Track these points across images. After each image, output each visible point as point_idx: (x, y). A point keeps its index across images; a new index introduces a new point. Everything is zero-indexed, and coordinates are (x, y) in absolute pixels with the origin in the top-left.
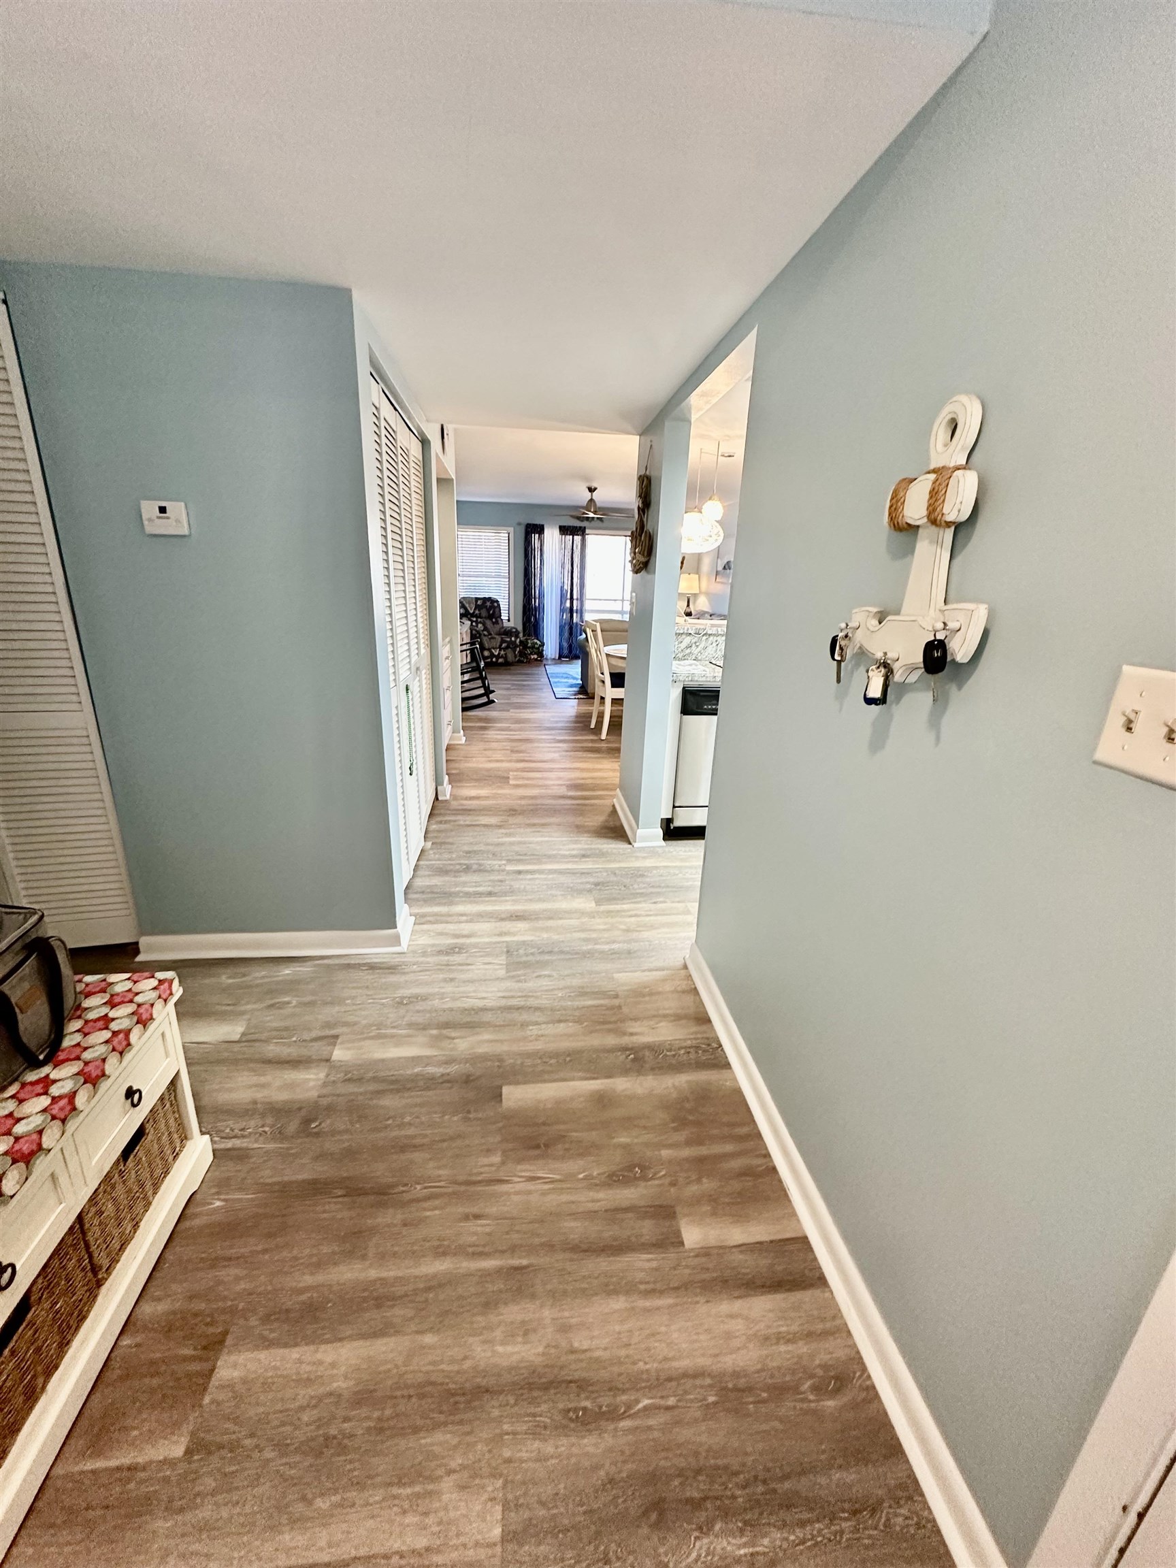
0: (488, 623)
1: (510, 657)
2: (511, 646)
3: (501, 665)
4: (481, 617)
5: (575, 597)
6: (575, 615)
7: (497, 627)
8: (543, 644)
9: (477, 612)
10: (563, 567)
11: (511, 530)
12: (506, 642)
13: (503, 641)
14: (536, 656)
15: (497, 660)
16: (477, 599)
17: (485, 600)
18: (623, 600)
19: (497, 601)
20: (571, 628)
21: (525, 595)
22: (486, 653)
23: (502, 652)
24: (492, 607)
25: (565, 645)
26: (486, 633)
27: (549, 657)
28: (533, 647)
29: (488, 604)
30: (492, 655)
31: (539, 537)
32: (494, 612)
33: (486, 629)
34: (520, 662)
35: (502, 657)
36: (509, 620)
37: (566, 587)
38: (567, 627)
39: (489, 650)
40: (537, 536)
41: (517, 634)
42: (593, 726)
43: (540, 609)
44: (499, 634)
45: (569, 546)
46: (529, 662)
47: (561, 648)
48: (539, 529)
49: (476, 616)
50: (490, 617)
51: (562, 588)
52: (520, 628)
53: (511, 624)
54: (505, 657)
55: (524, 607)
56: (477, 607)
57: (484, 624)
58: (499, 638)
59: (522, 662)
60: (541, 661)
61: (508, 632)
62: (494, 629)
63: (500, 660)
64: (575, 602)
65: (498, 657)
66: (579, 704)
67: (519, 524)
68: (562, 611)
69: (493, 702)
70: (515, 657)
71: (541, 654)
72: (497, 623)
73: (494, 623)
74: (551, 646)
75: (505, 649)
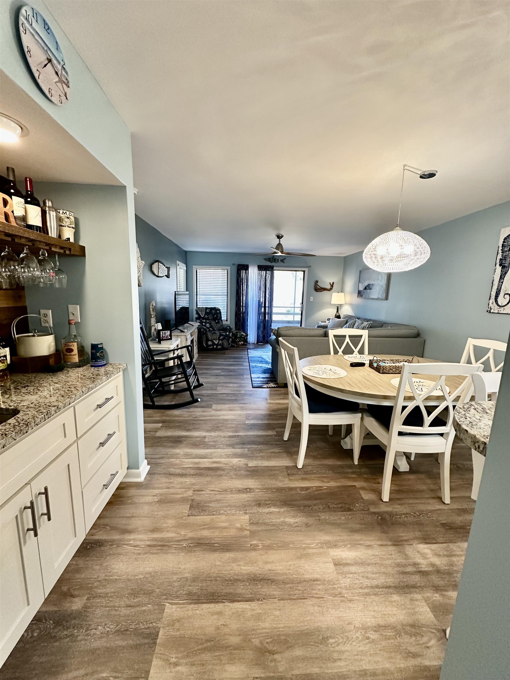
0: (213, 323)
1: (226, 344)
2: (227, 337)
3: (220, 349)
4: (209, 320)
5: (267, 305)
6: (267, 316)
7: (219, 325)
8: (247, 335)
9: (206, 316)
10: (260, 289)
11: (229, 268)
12: (223, 335)
13: (221, 335)
14: (242, 343)
15: (217, 347)
16: (206, 308)
17: (211, 309)
18: (294, 307)
19: (219, 310)
20: (264, 325)
21: (237, 305)
22: (210, 343)
23: (220, 342)
24: (216, 313)
25: (261, 335)
26: (211, 329)
27: (251, 342)
28: (241, 337)
29: (213, 311)
30: (214, 344)
31: (246, 273)
32: (217, 316)
33: (211, 327)
34: (232, 346)
35: (220, 345)
36: (227, 320)
37: (261, 300)
38: (262, 324)
39: (212, 341)
40: (244, 271)
41: (230, 330)
42: (286, 438)
43: (246, 313)
44: (219, 330)
45: (263, 277)
46: (238, 346)
47: (258, 336)
48: (246, 268)
49: (206, 319)
50: (214, 319)
51: (259, 301)
52: (233, 326)
53: (228, 323)
54: (222, 345)
55: (236, 313)
56: (206, 313)
57: (210, 324)
58: (218, 333)
59: (234, 347)
60: (246, 345)
61: (225, 329)
62: (216, 326)
63: (219, 347)
64: (267, 308)
65: (217, 345)
66: (271, 395)
67: (234, 264)
68: (259, 314)
69: (202, 385)
70: (229, 344)
71: (245, 341)
72: (218, 323)
73: (216, 323)
74: (252, 336)
75: (222, 340)
